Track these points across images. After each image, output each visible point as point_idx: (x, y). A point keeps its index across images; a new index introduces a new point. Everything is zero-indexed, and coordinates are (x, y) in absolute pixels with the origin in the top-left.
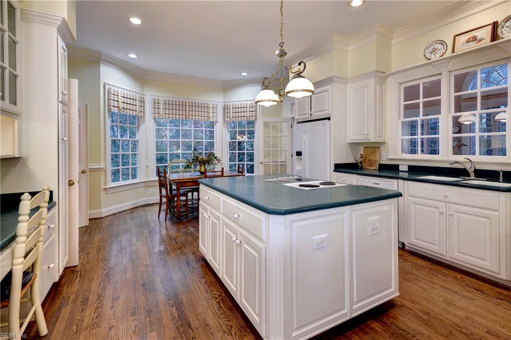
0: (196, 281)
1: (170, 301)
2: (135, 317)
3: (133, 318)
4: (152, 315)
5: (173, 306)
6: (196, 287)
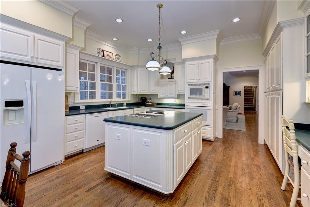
0: (196, 185)
1: (217, 184)
2: (237, 187)
3: (239, 187)
4: (229, 183)
5: (217, 181)
6: (198, 182)
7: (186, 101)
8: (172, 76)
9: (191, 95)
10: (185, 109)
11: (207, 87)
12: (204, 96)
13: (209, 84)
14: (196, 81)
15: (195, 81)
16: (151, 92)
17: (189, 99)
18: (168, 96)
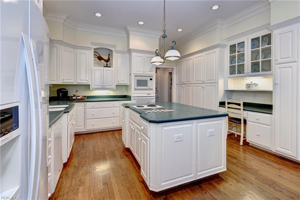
7: (132, 92)
8: (107, 65)
9: (137, 86)
10: (131, 100)
11: (151, 79)
12: (149, 87)
13: (152, 77)
14: (143, 73)
15: (141, 72)
16: (78, 82)
17: (135, 90)
18: (104, 87)
